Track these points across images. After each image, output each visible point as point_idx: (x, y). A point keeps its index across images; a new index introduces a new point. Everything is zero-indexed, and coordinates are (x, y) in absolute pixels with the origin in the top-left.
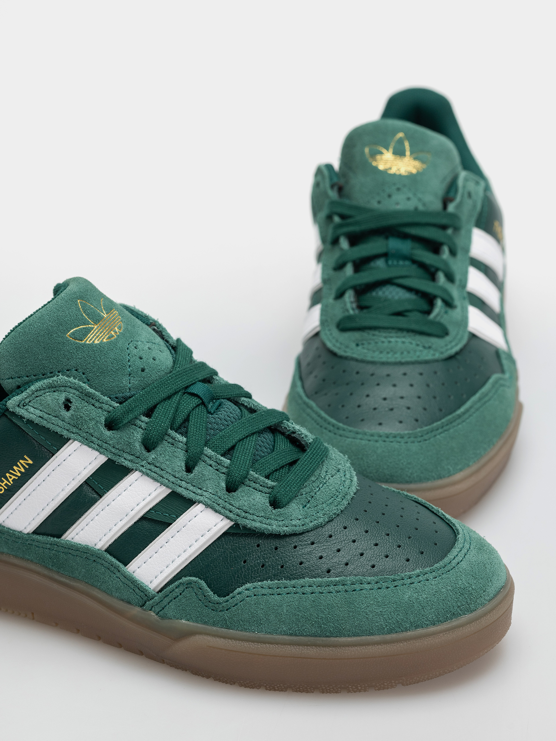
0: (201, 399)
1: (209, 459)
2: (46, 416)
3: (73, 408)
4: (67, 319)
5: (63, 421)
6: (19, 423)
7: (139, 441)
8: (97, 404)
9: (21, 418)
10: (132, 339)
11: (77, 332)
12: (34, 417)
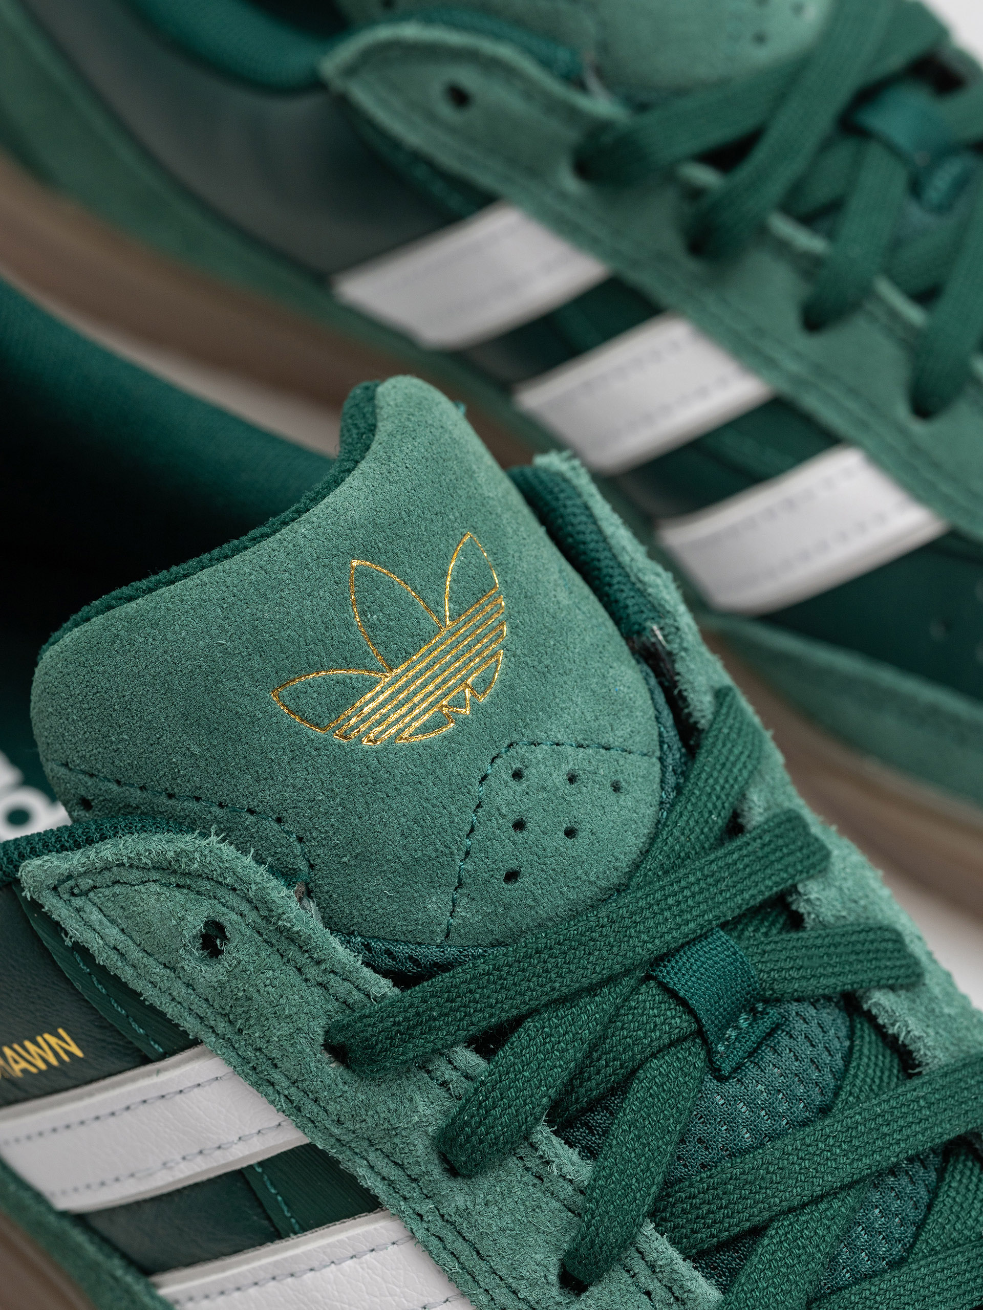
0: (698, 1021)
1: (648, 1272)
2: (135, 954)
3: (226, 960)
4: (289, 636)
5: (188, 985)
6: (49, 939)
7: (426, 1132)
8: (312, 972)
9: (57, 928)
10: (516, 737)
11: (309, 689)
12: (98, 943)
